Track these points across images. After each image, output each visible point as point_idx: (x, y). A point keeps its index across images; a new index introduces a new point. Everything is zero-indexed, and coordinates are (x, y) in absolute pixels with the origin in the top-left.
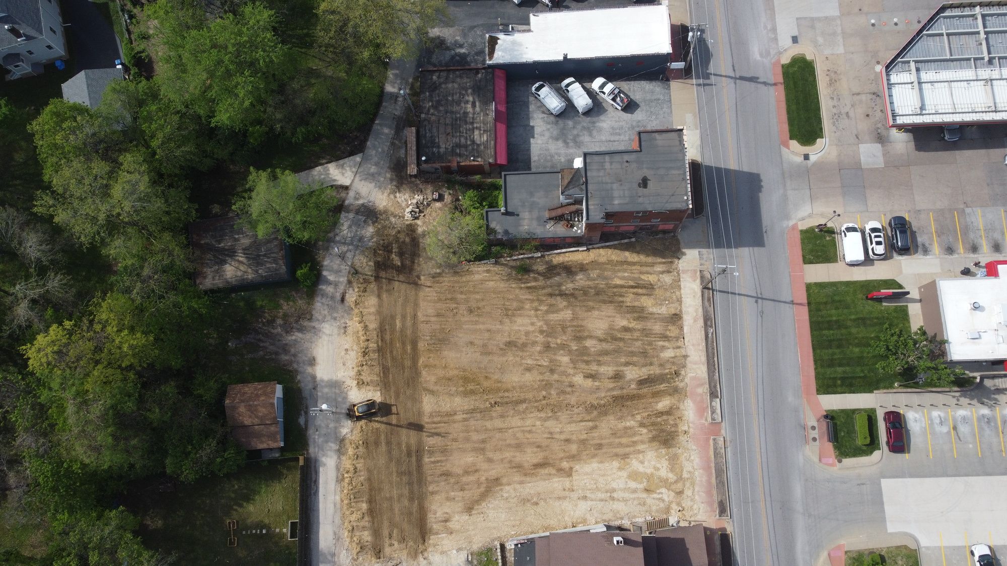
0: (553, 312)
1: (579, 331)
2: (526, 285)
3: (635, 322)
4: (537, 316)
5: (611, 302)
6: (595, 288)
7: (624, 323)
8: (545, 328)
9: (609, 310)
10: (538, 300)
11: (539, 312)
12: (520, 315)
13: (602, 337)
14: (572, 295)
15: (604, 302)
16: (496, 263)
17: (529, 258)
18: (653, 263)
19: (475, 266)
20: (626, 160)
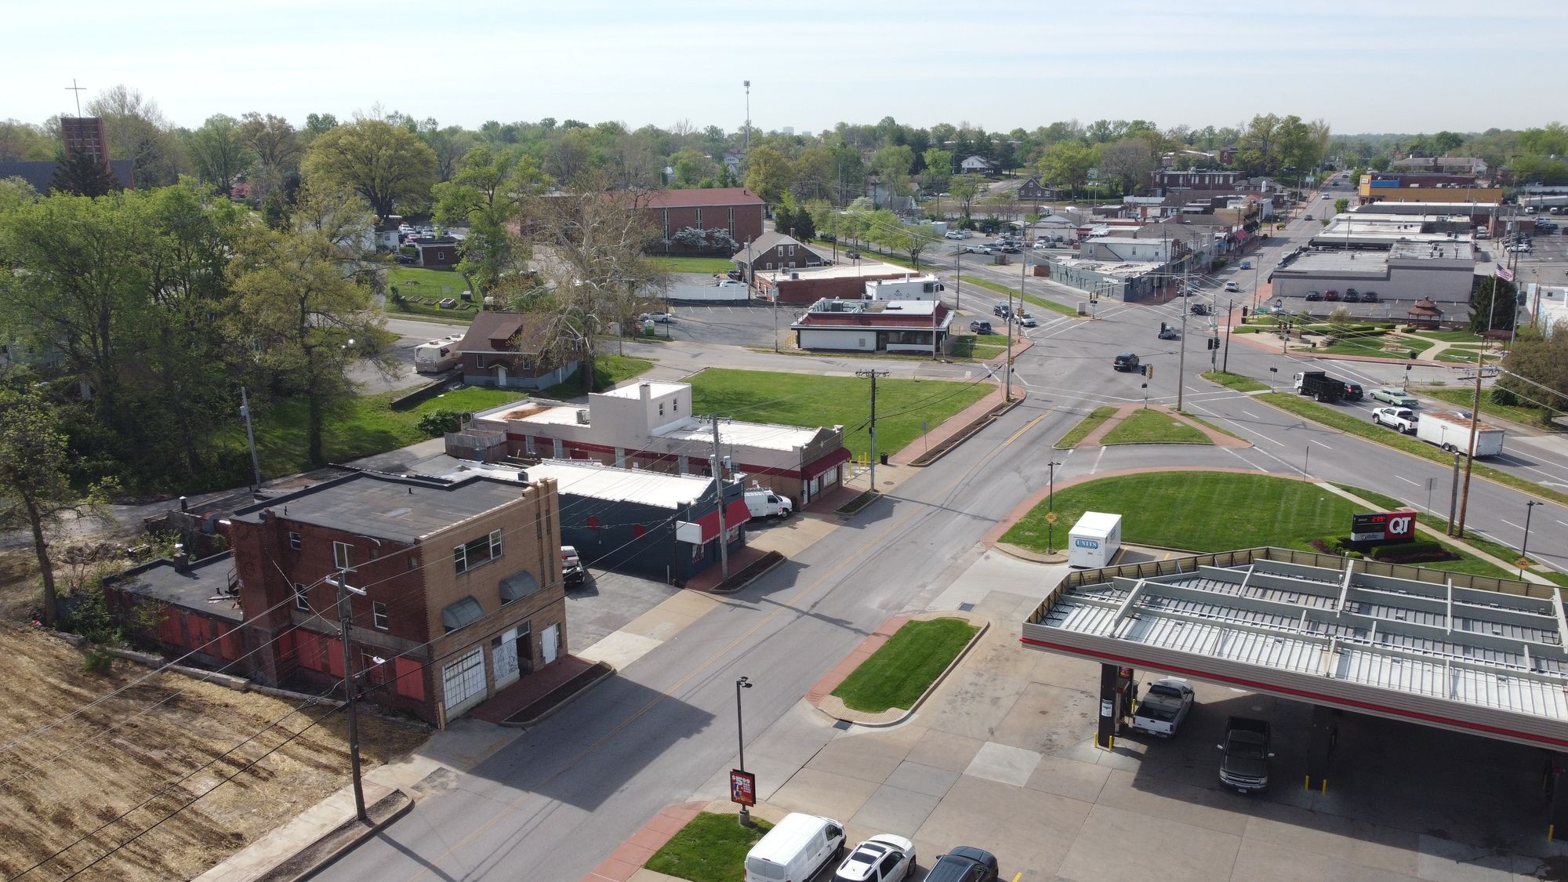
2: (69, 687)
16: (80, 646)
17: (137, 662)
18: (326, 748)
19: (45, 634)
20: (410, 492)
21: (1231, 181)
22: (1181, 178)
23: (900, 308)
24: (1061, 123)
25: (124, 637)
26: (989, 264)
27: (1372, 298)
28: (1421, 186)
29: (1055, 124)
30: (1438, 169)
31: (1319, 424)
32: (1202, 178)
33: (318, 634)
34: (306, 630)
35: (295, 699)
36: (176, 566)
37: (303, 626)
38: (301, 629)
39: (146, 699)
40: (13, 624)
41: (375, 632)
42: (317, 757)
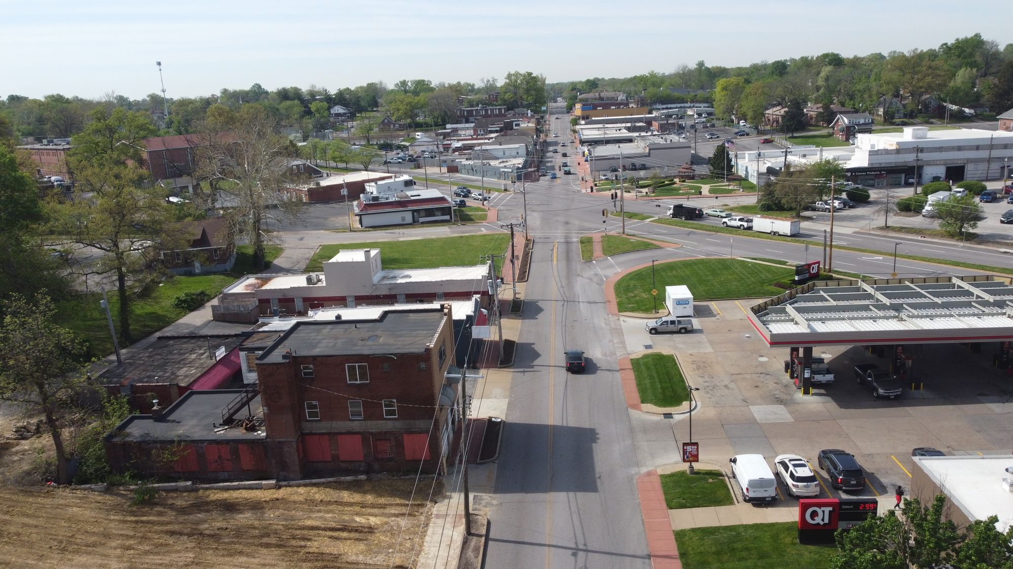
0: (158, 553)
2: (136, 519)
4: (121, 557)
5: (280, 546)
6: (263, 528)
10: (143, 537)
11: (131, 552)
12: (89, 553)
14: (212, 536)
15: (267, 546)
16: (107, 491)
17: (168, 491)
18: (386, 505)
19: (67, 490)
20: (356, 327)
21: (503, 112)
22: (474, 112)
23: (419, 195)
24: (373, 83)
25: (133, 477)
26: (412, 169)
27: (644, 167)
28: (603, 109)
29: (368, 84)
30: (601, 99)
31: (700, 231)
32: (486, 111)
33: (329, 434)
34: (316, 434)
35: (323, 483)
36: (154, 417)
37: (313, 432)
38: (311, 434)
39: (207, 511)
40: (32, 489)
41: (384, 421)
42: (387, 511)
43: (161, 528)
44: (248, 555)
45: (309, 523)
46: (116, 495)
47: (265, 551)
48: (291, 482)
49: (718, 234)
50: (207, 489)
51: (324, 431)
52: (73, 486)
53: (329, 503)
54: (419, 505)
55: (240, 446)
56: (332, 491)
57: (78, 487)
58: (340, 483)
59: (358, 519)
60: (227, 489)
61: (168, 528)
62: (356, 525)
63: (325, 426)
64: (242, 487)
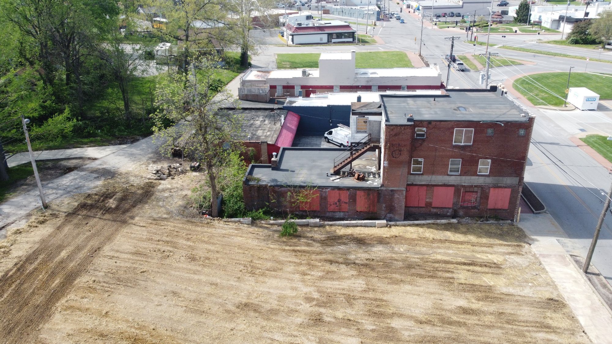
0: (332, 279)
1: (378, 306)
2: (292, 248)
3: (481, 303)
4: (303, 281)
5: (432, 277)
6: (404, 261)
7: (462, 303)
8: (316, 295)
9: (431, 286)
10: (309, 264)
11: (309, 277)
12: (275, 277)
13: (422, 317)
14: (366, 265)
15: (421, 276)
16: (253, 224)
17: (302, 226)
18: (491, 244)
19: (222, 222)
20: (434, 100)
25: (265, 214)
27: (459, 15)
33: (427, 185)
34: (416, 185)
35: (424, 224)
36: (273, 166)
37: (414, 183)
38: (412, 185)
39: (345, 244)
40: (193, 220)
41: (477, 177)
42: (496, 249)
43: (319, 257)
44: (410, 283)
45: (439, 257)
46: (261, 227)
47: (420, 281)
48: (398, 223)
49: (556, 57)
50: (331, 225)
51: (423, 183)
52: (225, 219)
53: (441, 241)
54: (518, 246)
55: (358, 192)
56: (435, 231)
57: (230, 220)
58: (437, 224)
59: (479, 256)
60: (348, 226)
61: (323, 257)
62: (482, 261)
63: (426, 179)
64: (359, 225)
